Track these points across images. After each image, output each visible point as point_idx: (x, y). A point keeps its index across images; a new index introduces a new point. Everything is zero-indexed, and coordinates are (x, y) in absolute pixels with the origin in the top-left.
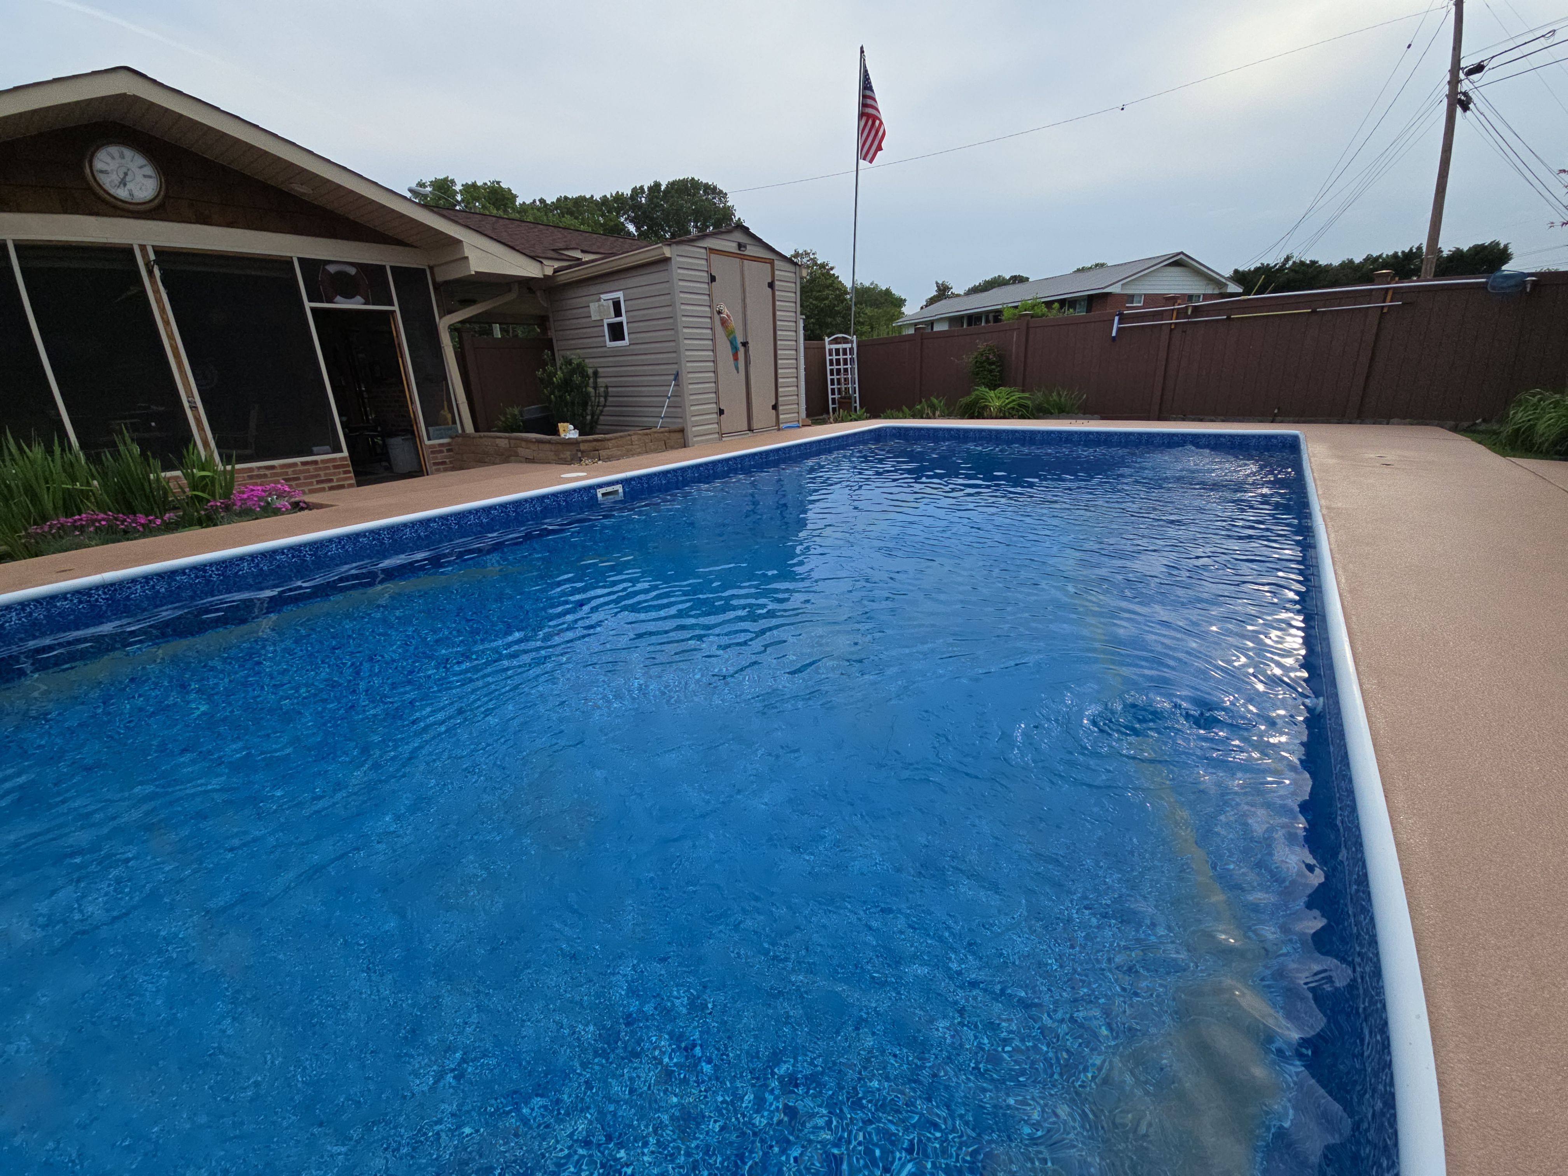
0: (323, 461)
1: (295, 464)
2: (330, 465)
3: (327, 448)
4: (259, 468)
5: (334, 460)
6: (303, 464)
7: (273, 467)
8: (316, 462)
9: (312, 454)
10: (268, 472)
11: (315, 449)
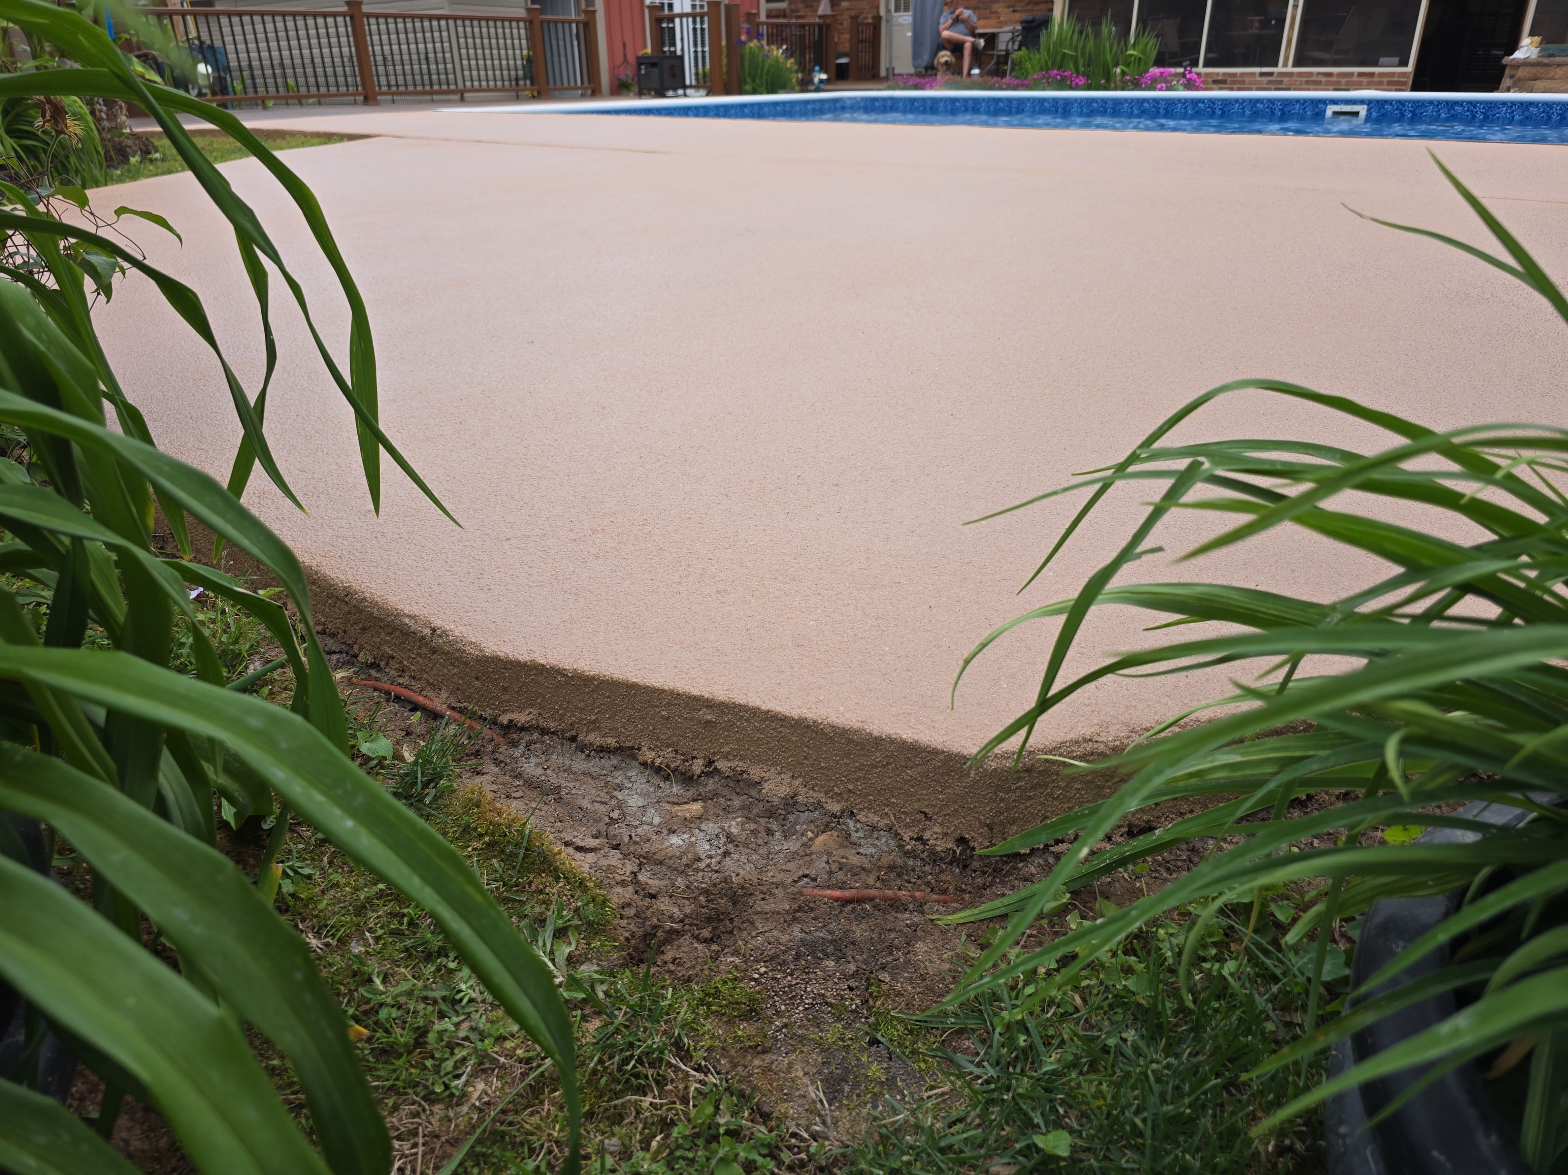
0: (1381, 75)
1: (1352, 74)
2: (1385, 80)
3: (1396, 60)
4: (1319, 74)
5: (1392, 74)
6: (1361, 75)
7: (1330, 75)
8: (1371, 75)
9: (1375, 64)
10: (1324, 79)
11: (1382, 60)
